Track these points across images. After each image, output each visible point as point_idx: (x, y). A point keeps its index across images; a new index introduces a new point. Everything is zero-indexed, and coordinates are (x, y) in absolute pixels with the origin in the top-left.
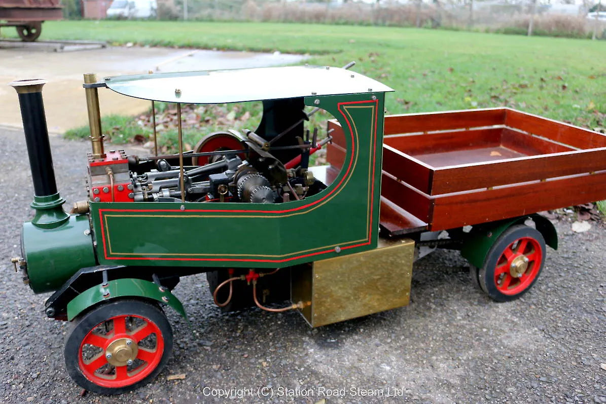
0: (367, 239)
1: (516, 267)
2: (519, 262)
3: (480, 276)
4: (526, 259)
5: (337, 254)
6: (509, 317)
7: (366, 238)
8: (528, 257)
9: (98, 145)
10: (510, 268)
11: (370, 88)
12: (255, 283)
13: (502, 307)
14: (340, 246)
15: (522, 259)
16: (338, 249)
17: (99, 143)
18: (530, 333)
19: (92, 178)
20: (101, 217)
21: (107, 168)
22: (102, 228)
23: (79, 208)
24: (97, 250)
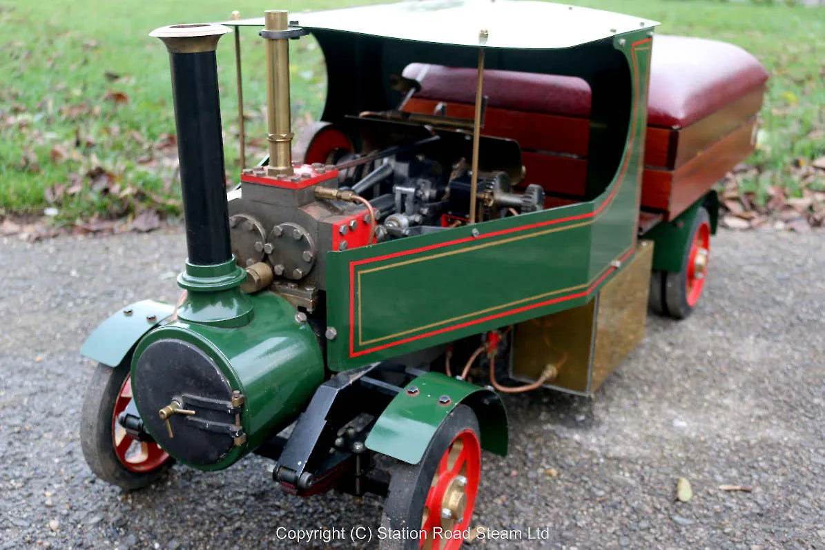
0: (632, 245)
1: (699, 264)
2: (700, 257)
4: (704, 253)
9: (286, 149)
10: (695, 268)
12: (495, 352)
14: (618, 259)
15: (700, 252)
16: (618, 264)
17: (288, 145)
19: (305, 211)
20: (352, 277)
21: (321, 190)
22: (352, 298)
23: (261, 277)
24: (329, 346)
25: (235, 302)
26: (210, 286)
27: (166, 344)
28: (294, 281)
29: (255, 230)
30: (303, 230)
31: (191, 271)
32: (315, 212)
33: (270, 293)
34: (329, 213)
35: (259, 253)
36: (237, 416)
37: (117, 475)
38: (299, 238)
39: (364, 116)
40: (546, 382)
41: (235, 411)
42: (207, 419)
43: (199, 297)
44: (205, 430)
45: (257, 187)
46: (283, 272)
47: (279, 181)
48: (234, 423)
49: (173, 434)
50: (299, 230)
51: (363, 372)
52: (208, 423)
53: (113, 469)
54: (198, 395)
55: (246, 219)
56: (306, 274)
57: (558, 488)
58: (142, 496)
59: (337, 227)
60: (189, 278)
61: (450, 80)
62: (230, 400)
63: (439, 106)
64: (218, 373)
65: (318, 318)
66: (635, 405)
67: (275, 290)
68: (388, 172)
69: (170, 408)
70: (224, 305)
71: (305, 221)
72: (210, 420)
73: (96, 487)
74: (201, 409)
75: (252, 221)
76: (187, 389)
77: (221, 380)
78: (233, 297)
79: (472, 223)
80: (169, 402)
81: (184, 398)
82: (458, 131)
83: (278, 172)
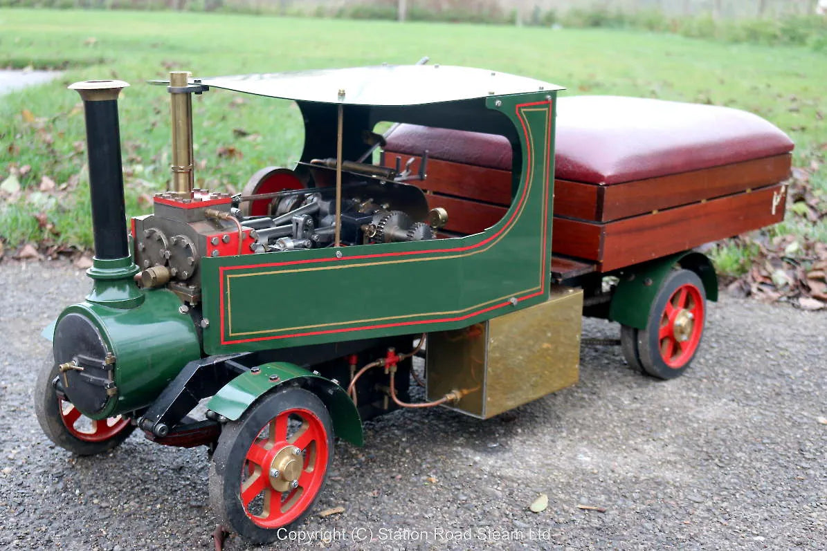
0: (539, 287)
1: (680, 326)
2: (683, 319)
3: (640, 342)
4: (690, 315)
5: (512, 308)
6: (684, 393)
7: (538, 285)
8: (691, 312)
9: (185, 179)
10: (675, 328)
11: (542, 87)
12: (394, 369)
13: (669, 385)
14: (515, 297)
15: (684, 315)
16: (514, 300)
17: (187, 175)
18: (720, 404)
19: (192, 226)
20: (221, 280)
21: (209, 211)
22: (222, 296)
23: (158, 277)
24: (205, 334)
25: (127, 287)
26: (104, 275)
27: (72, 316)
28: (183, 281)
29: (160, 240)
30: (190, 240)
31: (97, 265)
32: (202, 228)
33: (166, 290)
34: (213, 229)
35: (161, 258)
36: (110, 372)
37: (64, 437)
38: (185, 246)
39: (315, 163)
40: (445, 403)
41: (107, 368)
42: (91, 374)
43: (102, 283)
44: (90, 383)
45: (163, 206)
46: (176, 273)
47: (176, 202)
48: (107, 378)
49: (68, 385)
50: (186, 240)
51: (231, 357)
52: (92, 378)
53: (59, 432)
54: (86, 356)
55: (155, 232)
56: (190, 275)
57: (429, 491)
58: (86, 461)
59: (210, 239)
60: (94, 269)
61: (429, 137)
62: (104, 359)
63: (411, 160)
64: (100, 339)
65: (196, 311)
66: (553, 441)
67: (171, 288)
68: (315, 208)
69: (68, 365)
70: (119, 289)
71: (191, 235)
72: (94, 376)
73: (54, 451)
74: (88, 366)
75: (159, 233)
76: (81, 351)
77: (100, 344)
78: (126, 283)
79: (337, 246)
80: (70, 360)
81: (79, 358)
82: (374, 176)
83: (178, 195)
